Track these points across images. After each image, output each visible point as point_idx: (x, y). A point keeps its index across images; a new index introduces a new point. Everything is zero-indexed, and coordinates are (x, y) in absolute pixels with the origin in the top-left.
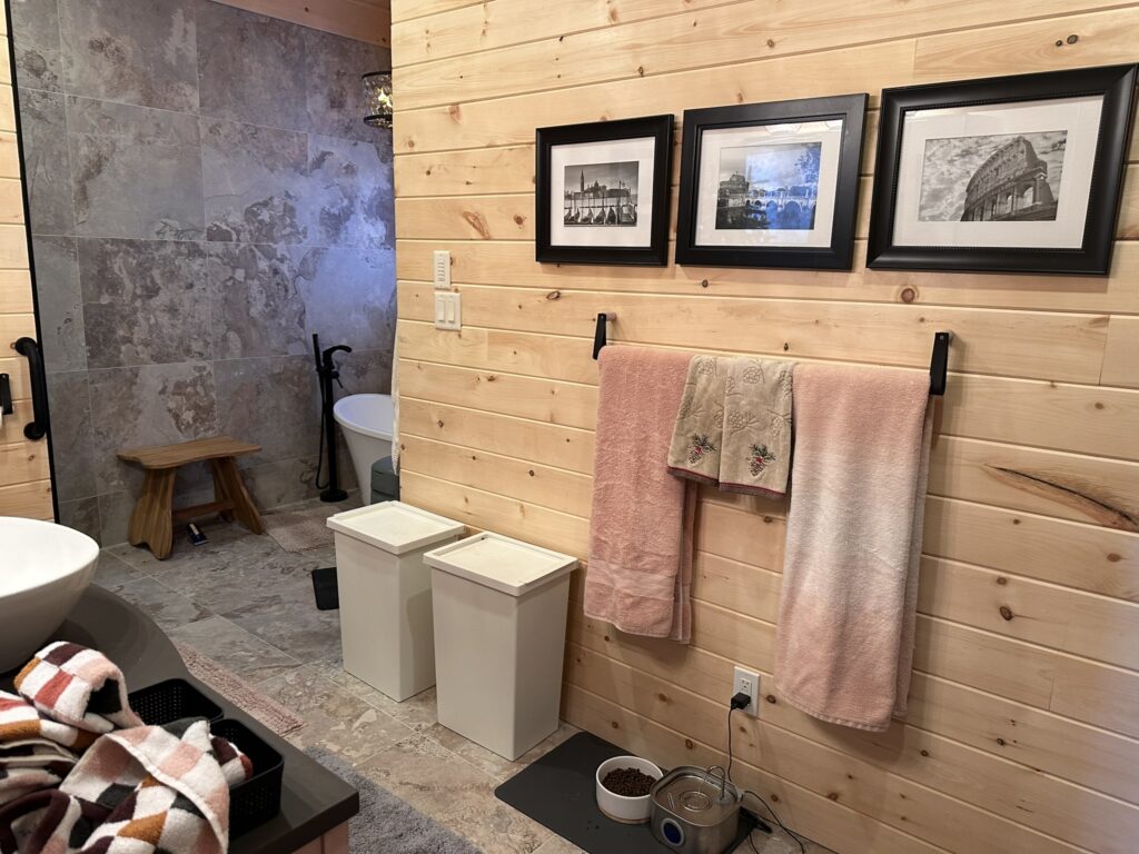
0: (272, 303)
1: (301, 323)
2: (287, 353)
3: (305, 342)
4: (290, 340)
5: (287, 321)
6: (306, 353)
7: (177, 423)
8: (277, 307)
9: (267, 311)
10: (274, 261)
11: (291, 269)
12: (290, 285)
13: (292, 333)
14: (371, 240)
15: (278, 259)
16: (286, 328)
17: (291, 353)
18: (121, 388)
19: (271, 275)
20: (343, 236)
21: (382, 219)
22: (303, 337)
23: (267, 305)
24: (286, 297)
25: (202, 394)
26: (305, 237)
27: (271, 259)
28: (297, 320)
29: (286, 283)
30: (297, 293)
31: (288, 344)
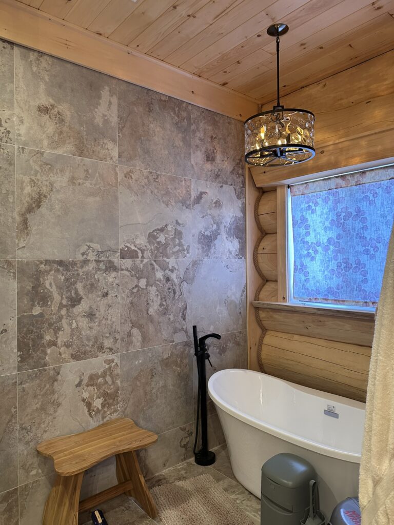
0: (164, 303)
1: (184, 318)
2: (173, 341)
3: (186, 331)
4: (176, 331)
5: (174, 316)
6: (186, 340)
7: (89, 411)
8: (168, 306)
9: (161, 309)
10: (167, 271)
11: (178, 277)
12: (177, 289)
13: (177, 325)
14: (230, 253)
15: (169, 270)
16: (173, 322)
17: (177, 341)
18: (45, 386)
19: (165, 282)
20: (212, 250)
21: (237, 238)
22: (184, 327)
23: (161, 305)
24: (174, 297)
25: (110, 383)
26: (188, 253)
27: (165, 271)
28: (181, 314)
29: (175, 287)
30: (181, 294)
31: (174, 334)
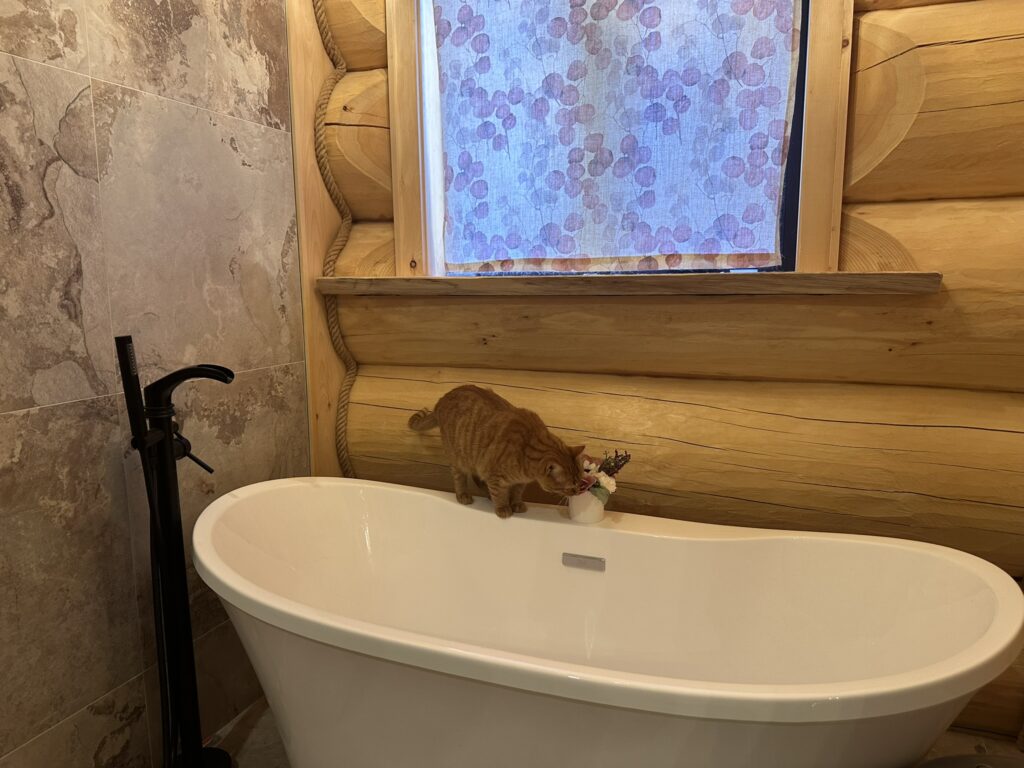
1: (72, 308)
2: (31, 402)
3: (86, 364)
4: (37, 360)
5: (25, 299)
6: (89, 395)
11: (31, 136)
12: (29, 187)
13: (44, 338)
16: (23, 324)
17: (45, 400)
22: (78, 348)
24: (15, 223)
26: (70, 43)
28: (56, 296)
29: (16, 177)
30: (52, 214)
31: (33, 372)
